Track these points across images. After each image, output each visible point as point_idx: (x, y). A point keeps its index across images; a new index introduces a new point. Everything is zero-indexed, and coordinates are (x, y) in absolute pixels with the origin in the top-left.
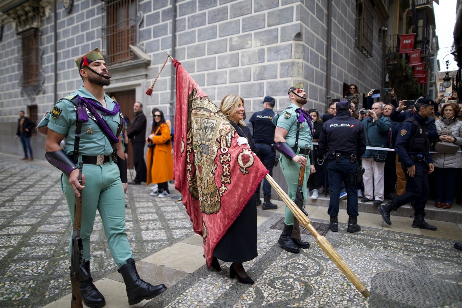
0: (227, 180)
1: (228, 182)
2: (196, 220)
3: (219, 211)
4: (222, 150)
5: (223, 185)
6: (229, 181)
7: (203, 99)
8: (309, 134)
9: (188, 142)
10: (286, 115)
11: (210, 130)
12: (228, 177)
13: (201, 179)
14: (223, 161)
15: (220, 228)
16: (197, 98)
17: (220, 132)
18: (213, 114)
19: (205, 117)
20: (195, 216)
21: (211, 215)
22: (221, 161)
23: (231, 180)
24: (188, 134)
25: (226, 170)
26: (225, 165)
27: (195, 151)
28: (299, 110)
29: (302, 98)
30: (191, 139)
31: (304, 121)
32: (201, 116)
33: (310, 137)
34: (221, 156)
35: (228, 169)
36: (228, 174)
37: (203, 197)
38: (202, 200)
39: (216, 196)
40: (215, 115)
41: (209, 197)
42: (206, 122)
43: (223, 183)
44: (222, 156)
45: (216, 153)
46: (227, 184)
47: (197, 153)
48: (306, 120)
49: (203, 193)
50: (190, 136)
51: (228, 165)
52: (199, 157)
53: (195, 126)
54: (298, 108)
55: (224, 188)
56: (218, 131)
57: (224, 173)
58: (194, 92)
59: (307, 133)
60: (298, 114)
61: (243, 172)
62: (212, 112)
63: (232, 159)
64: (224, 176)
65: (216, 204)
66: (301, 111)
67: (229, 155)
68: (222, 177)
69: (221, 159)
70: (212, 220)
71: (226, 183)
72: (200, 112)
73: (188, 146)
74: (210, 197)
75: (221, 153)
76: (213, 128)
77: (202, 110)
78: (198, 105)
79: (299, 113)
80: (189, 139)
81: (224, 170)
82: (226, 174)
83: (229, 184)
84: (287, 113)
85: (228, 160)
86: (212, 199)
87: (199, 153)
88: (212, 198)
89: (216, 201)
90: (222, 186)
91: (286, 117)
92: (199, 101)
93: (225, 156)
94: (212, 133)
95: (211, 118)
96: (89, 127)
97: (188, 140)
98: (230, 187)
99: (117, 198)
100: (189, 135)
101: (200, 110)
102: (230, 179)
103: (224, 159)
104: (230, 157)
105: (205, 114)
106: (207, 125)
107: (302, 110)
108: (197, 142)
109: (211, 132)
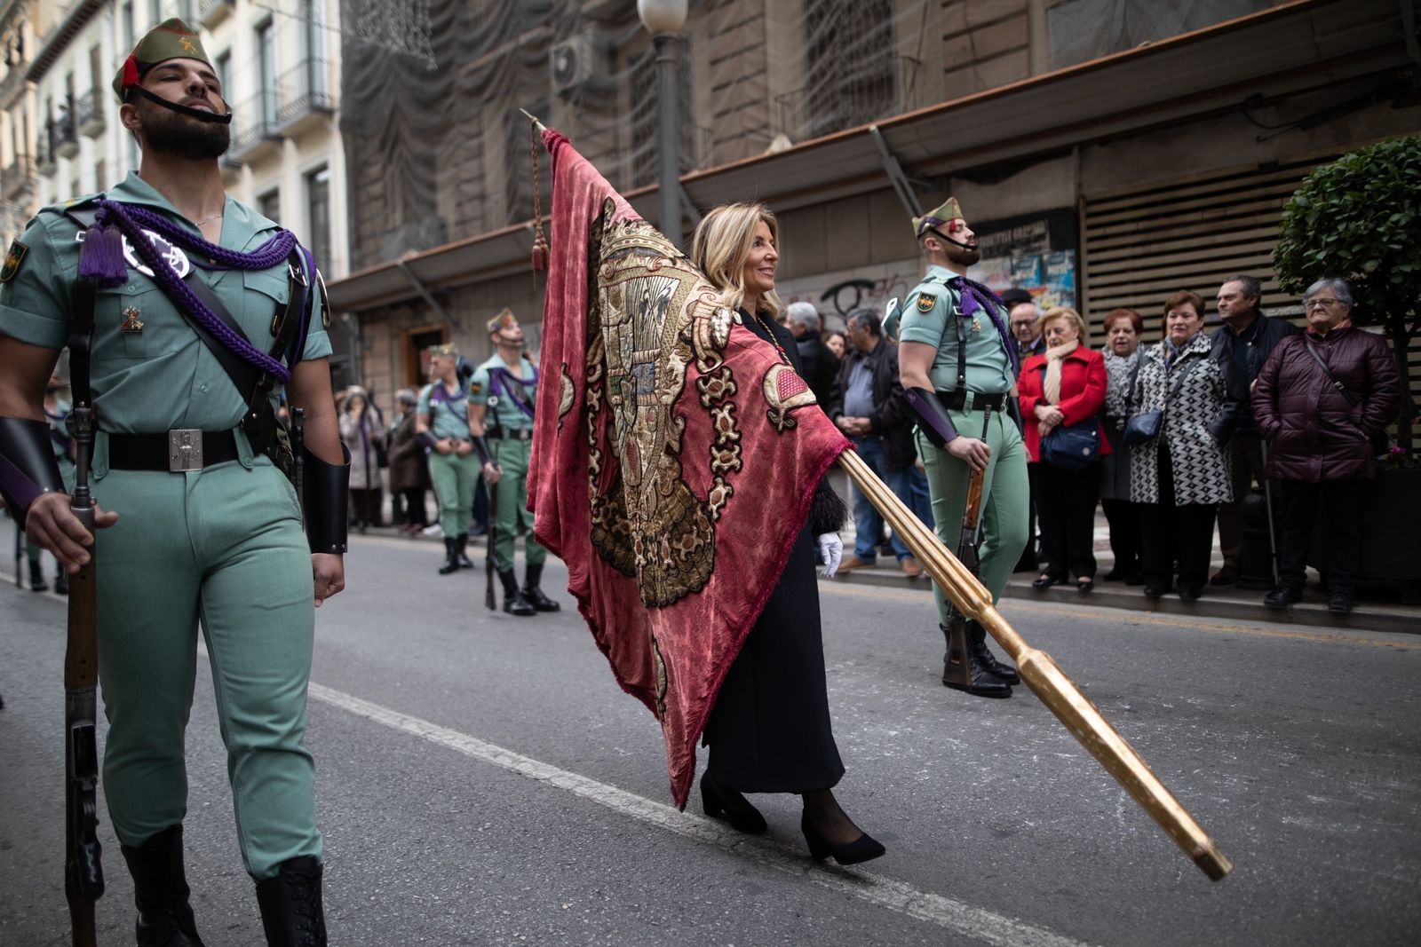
0: (729, 460)
1: (732, 467)
2: (622, 645)
3: (707, 582)
4: (701, 364)
5: (719, 480)
6: (735, 462)
7: (633, 225)
8: (998, 347)
9: (591, 379)
10: (923, 301)
11: (656, 310)
12: (733, 450)
13: (636, 490)
14: (711, 400)
15: (716, 638)
16: (616, 225)
17: (691, 308)
18: (666, 262)
19: (642, 272)
20: (617, 629)
21: (680, 605)
22: (706, 399)
23: (743, 456)
24: (592, 350)
25: (725, 427)
26: (722, 409)
27: (615, 399)
28: (957, 282)
29: (966, 246)
30: (599, 367)
31: (978, 309)
32: (629, 274)
33: (1001, 356)
34: (701, 382)
35: (731, 421)
36: (734, 436)
37: (645, 552)
38: (643, 562)
39: (691, 532)
40: (674, 263)
41: (665, 543)
42: (645, 288)
43: (719, 472)
44: (705, 383)
45: (680, 379)
46: (731, 474)
47: (622, 404)
48: (982, 308)
49: (645, 538)
50: (598, 358)
51: (728, 407)
52: (629, 415)
53: (611, 313)
54: (953, 275)
55: (722, 490)
56: (684, 307)
57: (719, 437)
58: (607, 210)
59: (993, 344)
60: (957, 294)
61: (777, 425)
62: (664, 257)
63: (740, 385)
64: (720, 449)
65: (696, 558)
66: (962, 283)
67: (727, 373)
68: (714, 451)
69: (703, 393)
70: (684, 622)
71: (726, 473)
72: (625, 264)
73: (590, 391)
74: (669, 540)
75: (699, 375)
76: (666, 302)
77: (630, 256)
78: (619, 241)
79: (959, 288)
80: (594, 367)
81: (718, 425)
82: (728, 438)
83: (738, 472)
84: (923, 295)
85: (728, 390)
86: (680, 546)
87: (626, 402)
88: (679, 540)
89: (692, 549)
90: (716, 485)
91: (924, 306)
92: (620, 233)
93: (713, 380)
94: (664, 317)
95: (660, 272)
96: (130, 307)
97: (591, 371)
98: (738, 484)
99: (258, 600)
100: (595, 355)
101: (624, 259)
102: (738, 456)
103: (713, 389)
104: (731, 379)
105: (643, 264)
106: (647, 296)
107: (966, 281)
108: (621, 366)
109: (660, 316)
